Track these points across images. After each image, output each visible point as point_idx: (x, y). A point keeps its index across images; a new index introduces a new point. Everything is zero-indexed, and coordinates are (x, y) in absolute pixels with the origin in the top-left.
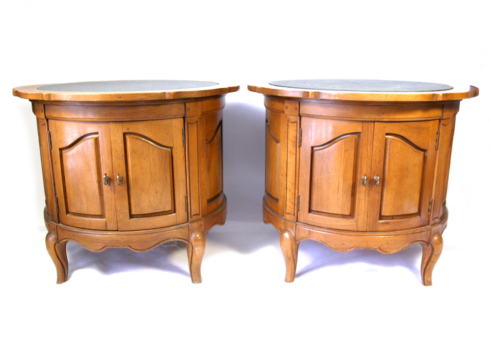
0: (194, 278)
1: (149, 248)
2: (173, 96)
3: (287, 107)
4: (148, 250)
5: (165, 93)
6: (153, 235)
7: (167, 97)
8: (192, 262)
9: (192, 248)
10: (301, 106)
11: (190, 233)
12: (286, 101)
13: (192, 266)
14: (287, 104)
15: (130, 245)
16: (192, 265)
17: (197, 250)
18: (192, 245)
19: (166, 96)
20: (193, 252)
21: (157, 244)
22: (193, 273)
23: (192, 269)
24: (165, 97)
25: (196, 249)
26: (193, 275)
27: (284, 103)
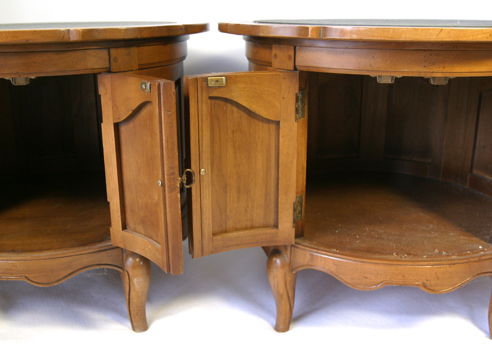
0: (134, 323)
1: (59, 280)
2: (83, 37)
3: (276, 56)
4: (56, 284)
5: (69, 31)
6: (63, 260)
7: (74, 38)
8: (131, 300)
9: (129, 279)
10: (297, 54)
11: (124, 256)
12: (274, 46)
13: (131, 306)
14: (276, 50)
15: (27, 276)
16: (131, 304)
17: (137, 283)
18: (129, 275)
19: (71, 36)
20: (131, 285)
21: (70, 274)
22: (132, 316)
23: (131, 309)
24: (69, 38)
25: (135, 281)
26: (133, 320)
27: (271, 48)
